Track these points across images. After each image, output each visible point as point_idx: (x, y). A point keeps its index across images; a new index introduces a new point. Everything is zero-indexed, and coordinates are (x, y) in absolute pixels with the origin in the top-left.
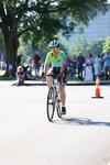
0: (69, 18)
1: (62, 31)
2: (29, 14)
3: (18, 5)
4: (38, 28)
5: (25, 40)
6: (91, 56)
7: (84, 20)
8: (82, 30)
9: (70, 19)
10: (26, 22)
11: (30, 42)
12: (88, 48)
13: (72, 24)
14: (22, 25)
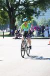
1: (35, 15)
2: (20, 7)
3: (15, 3)
4: (24, 13)
5: (18, 19)
6: (48, 26)
7: (45, 9)
8: (44, 14)
9: (38, 9)
10: (19, 11)
11: (20, 20)
12: (46, 22)
13: (39, 11)
14: (17, 12)
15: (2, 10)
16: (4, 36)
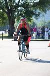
0: (38, 10)
1: (35, 16)
2: (20, 8)
3: (15, 4)
4: (24, 15)
5: (18, 20)
7: (45, 11)
8: (44, 15)
12: (46, 24)
13: (39, 13)
14: (17, 13)
15: (1, 11)
16: (3, 37)
